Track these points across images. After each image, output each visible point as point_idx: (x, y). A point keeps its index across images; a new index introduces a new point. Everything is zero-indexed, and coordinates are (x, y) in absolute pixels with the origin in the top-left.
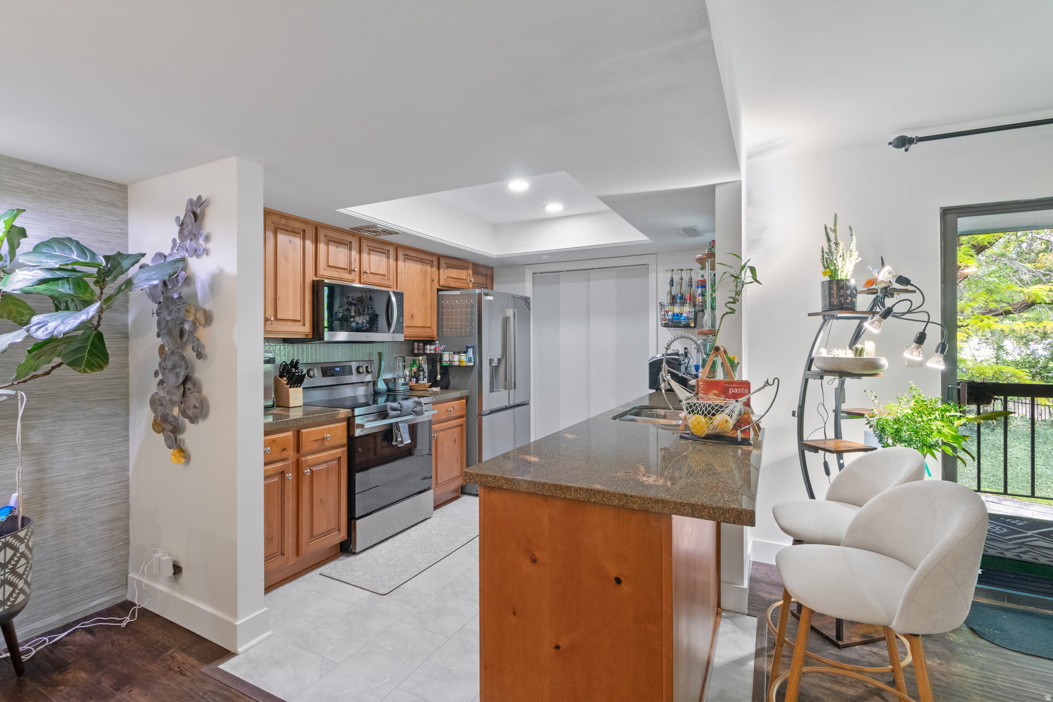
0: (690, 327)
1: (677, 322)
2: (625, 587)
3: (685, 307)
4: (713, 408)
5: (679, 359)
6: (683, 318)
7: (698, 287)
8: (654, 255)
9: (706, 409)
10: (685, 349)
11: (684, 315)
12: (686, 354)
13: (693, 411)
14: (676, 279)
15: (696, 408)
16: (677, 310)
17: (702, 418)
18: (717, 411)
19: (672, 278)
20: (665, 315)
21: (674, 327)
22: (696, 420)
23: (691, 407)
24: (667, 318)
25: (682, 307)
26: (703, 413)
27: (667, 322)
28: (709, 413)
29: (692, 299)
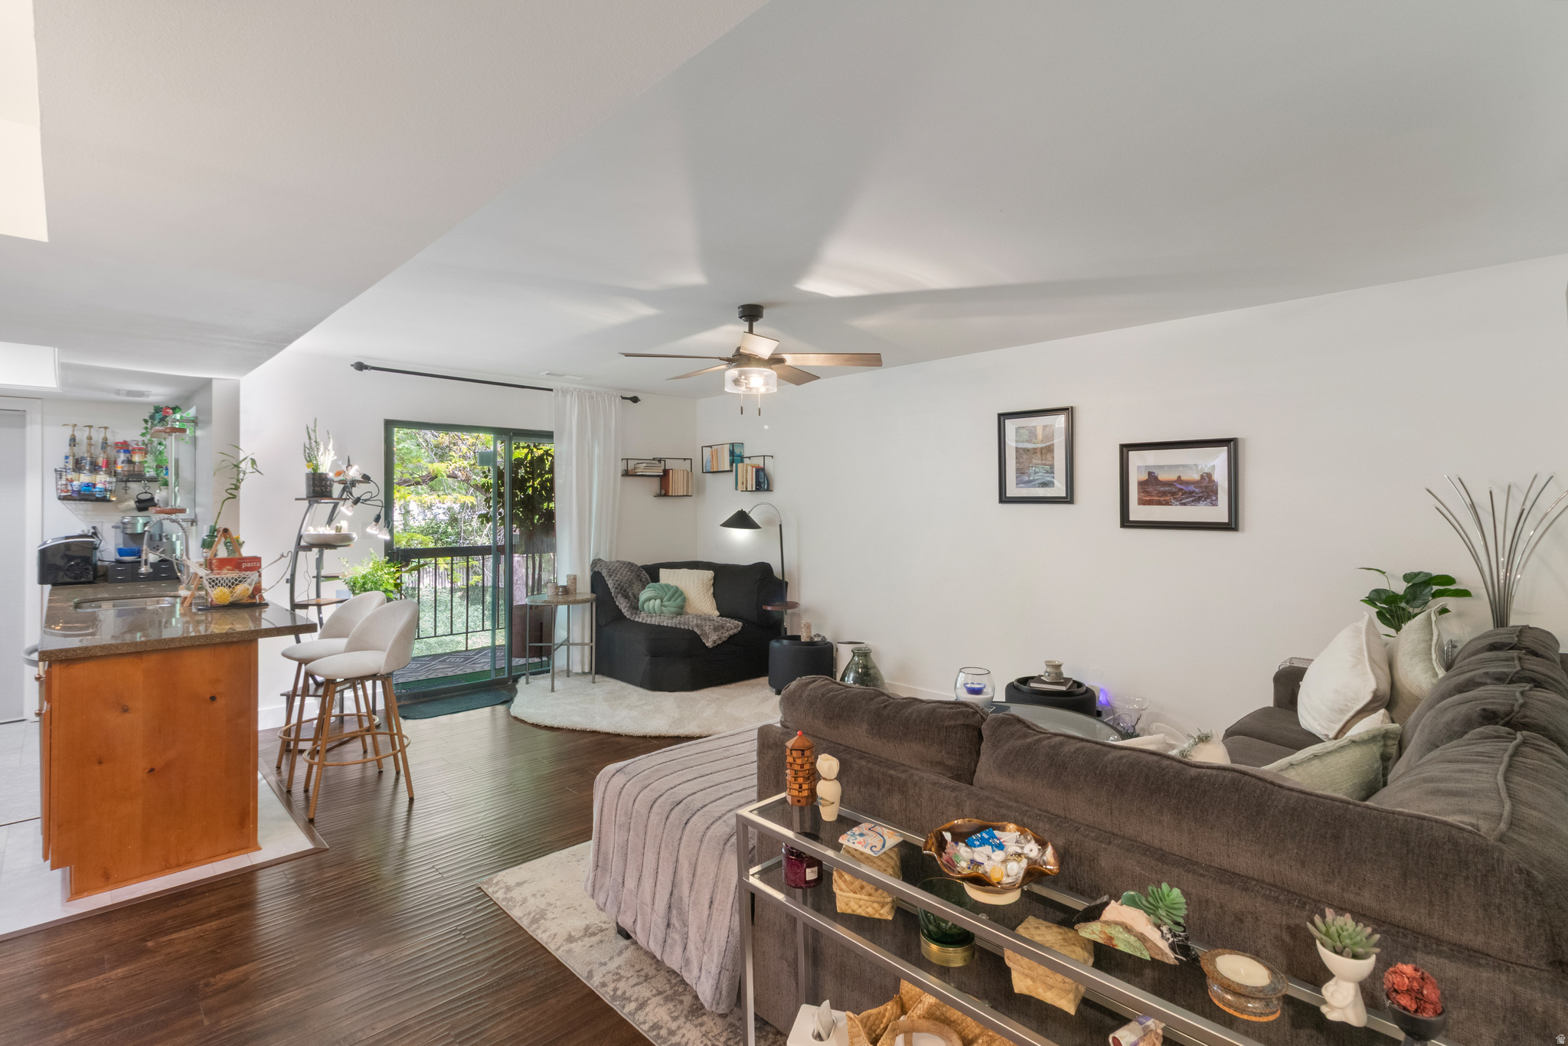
0: (109, 501)
1: (87, 495)
2: (221, 702)
3: (98, 476)
4: (236, 580)
5: (93, 542)
6: (97, 490)
7: (118, 452)
8: (39, 401)
9: (230, 581)
10: (94, 528)
11: (99, 486)
12: (95, 534)
13: (216, 584)
14: (82, 436)
15: (220, 582)
16: (85, 478)
17: (226, 590)
18: (240, 581)
19: (74, 435)
20: (66, 485)
21: (80, 500)
22: (221, 591)
23: (213, 581)
24: (70, 488)
25: (94, 476)
26: (227, 585)
27: (69, 494)
28: (233, 584)
29: (110, 465)
